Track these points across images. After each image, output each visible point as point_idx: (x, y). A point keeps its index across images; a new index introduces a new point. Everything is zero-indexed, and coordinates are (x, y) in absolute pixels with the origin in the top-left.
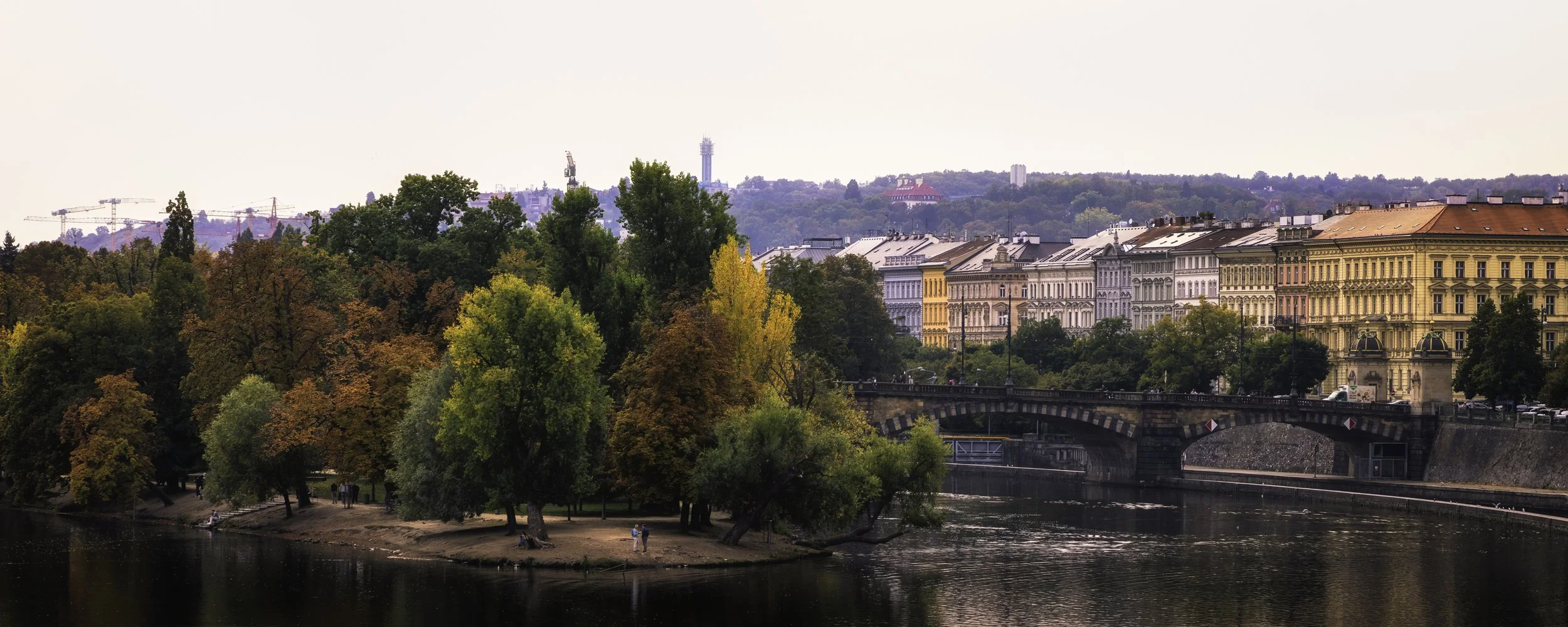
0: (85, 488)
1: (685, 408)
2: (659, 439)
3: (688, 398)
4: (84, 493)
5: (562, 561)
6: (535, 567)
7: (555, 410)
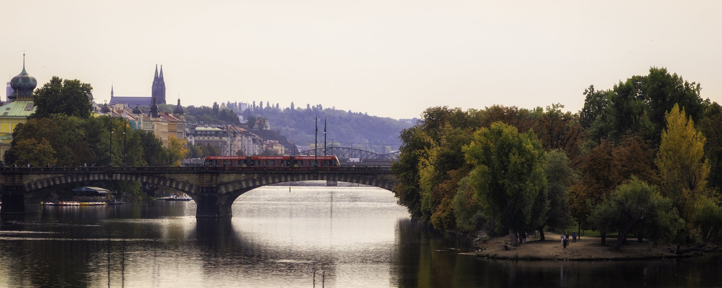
0: (437, 222)
1: (597, 186)
2: (583, 200)
3: (601, 180)
4: (438, 224)
5: (507, 256)
6: (496, 258)
7: (510, 185)
